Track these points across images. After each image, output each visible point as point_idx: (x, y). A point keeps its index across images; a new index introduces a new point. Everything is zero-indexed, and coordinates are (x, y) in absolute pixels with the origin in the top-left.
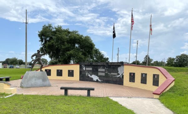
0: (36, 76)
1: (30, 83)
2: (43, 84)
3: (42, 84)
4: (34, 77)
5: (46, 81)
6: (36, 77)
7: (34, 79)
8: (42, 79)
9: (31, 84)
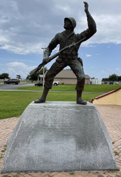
0: (50, 123)
1: (24, 155)
2: (78, 161)
3: (74, 159)
4: (41, 127)
5: (95, 145)
6: (53, 129)
7: (40, 138)
8: (75, 136)
9: (29, 159)
